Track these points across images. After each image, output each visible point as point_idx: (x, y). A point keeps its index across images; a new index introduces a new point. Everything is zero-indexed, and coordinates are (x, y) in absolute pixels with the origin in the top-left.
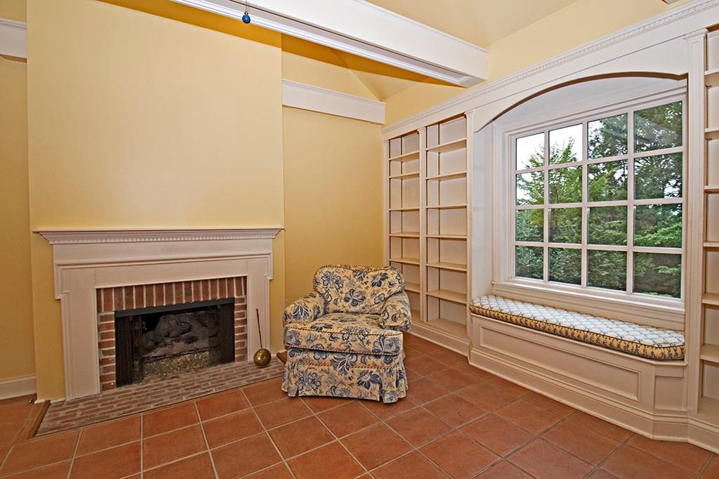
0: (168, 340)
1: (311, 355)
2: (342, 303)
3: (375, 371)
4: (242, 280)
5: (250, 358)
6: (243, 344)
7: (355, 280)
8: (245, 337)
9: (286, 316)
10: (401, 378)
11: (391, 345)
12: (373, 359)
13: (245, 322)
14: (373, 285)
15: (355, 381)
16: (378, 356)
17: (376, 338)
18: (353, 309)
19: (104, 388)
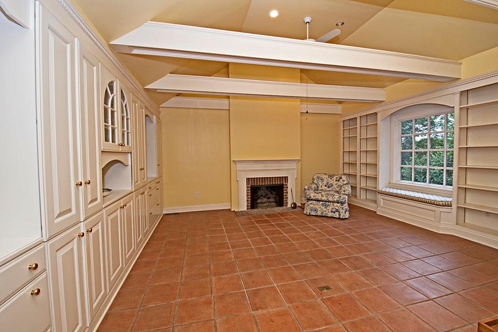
0: (262, 197)
1: (315, 202)
2: (324, 187)
3: (337, 208)
4: (286, 178)
5: (289, 206)
6: (286, 200)
7: (329, 179)
8: (287, 198)
9: (305, 189)
10: (347, 211)
11: (343, 199)
12: (336, 204)
13: (287, 193)
14: (336, 181)
15: (330, 211)
16: (338, 203)
17: (338, 197)
18: (328, 189)
19: (248, 209)
